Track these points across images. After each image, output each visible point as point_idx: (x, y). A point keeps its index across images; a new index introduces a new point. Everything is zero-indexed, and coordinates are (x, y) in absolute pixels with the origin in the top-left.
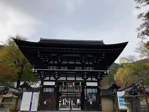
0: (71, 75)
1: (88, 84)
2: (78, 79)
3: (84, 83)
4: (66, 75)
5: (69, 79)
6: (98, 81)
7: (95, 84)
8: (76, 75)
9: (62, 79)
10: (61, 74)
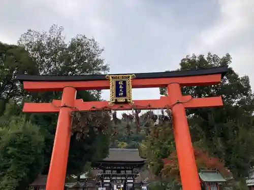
0: (119, 176)
1: (128, 181)
2: (123, 178)
3: (126, 180)
4: (116, 176)
5: (117, 178)
6: (134, 180)
7: (132, 181)
8: (122, 176)
9: (113, 178)
10: (113, 176)
